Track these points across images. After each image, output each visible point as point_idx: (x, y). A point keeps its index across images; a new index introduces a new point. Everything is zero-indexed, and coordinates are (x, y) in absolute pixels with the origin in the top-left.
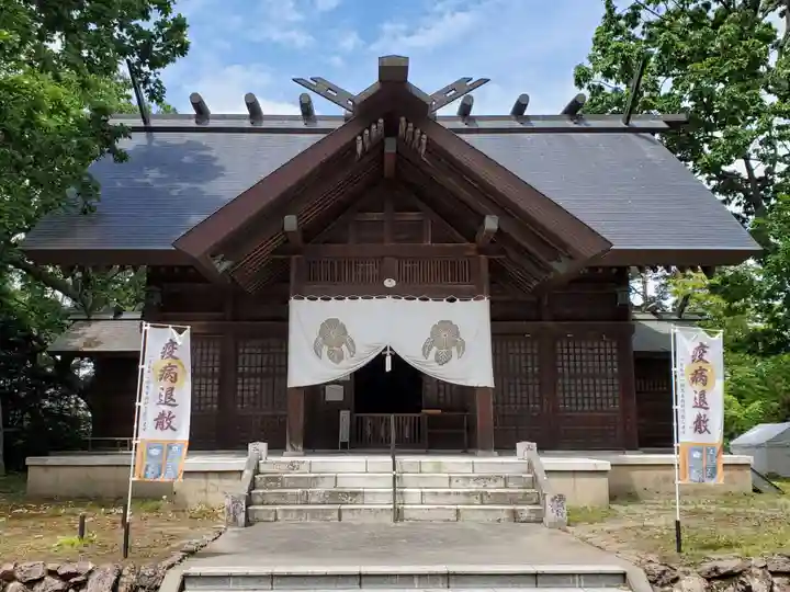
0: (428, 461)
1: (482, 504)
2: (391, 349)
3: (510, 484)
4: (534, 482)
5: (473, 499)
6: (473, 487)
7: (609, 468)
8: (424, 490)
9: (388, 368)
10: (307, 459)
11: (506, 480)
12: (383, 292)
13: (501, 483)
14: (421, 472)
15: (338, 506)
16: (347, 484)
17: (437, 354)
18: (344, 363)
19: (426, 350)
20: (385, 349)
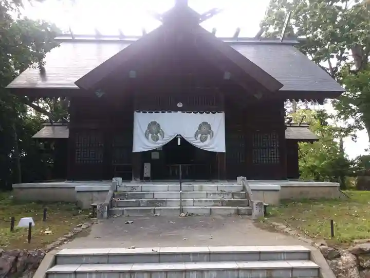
0: (197, 185)
1: (222, 206)
2: (180, 135)
3: (235, 197)
4: (247, 196)
5: (218, 204)
6: (218, 198)
7: (280, 189)
8: (195, 199)
9: (179, 143)
10: (140, 185)
11: (233, 194)
12: (176, 109)
13: (230, 196)
14: (193, 191)
15: (153, 208)
16: (159, 197)
17: (201, 138)
18: (159, 141)
19: (196, 135)
20: (178, 135)
